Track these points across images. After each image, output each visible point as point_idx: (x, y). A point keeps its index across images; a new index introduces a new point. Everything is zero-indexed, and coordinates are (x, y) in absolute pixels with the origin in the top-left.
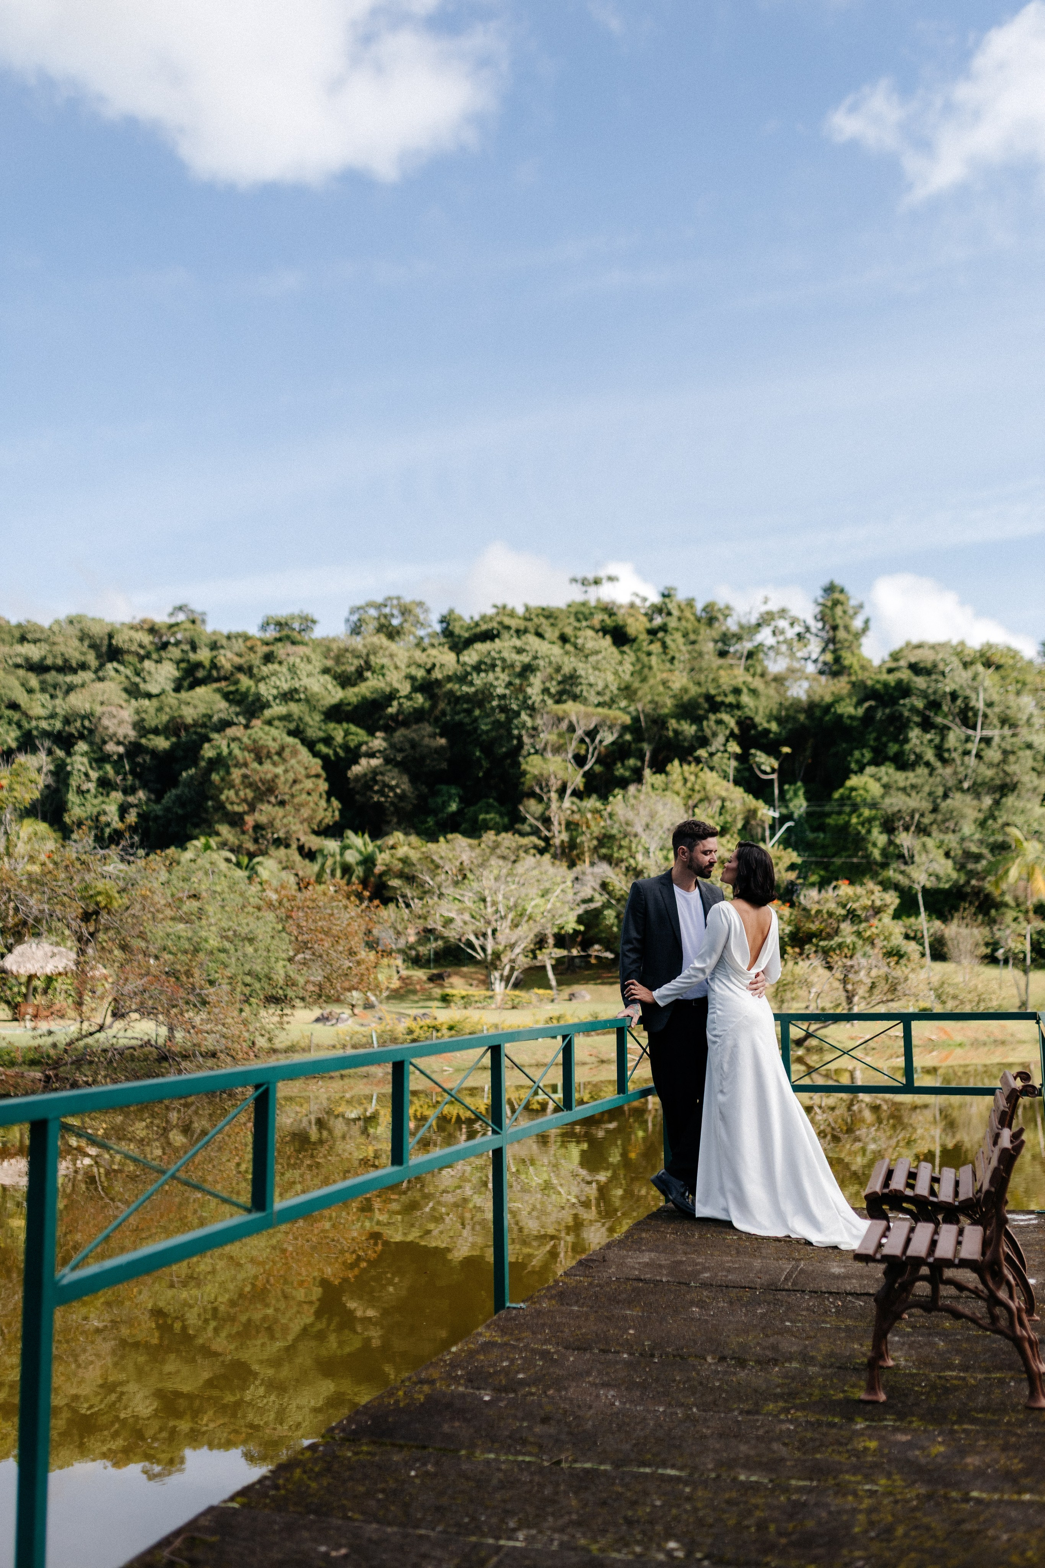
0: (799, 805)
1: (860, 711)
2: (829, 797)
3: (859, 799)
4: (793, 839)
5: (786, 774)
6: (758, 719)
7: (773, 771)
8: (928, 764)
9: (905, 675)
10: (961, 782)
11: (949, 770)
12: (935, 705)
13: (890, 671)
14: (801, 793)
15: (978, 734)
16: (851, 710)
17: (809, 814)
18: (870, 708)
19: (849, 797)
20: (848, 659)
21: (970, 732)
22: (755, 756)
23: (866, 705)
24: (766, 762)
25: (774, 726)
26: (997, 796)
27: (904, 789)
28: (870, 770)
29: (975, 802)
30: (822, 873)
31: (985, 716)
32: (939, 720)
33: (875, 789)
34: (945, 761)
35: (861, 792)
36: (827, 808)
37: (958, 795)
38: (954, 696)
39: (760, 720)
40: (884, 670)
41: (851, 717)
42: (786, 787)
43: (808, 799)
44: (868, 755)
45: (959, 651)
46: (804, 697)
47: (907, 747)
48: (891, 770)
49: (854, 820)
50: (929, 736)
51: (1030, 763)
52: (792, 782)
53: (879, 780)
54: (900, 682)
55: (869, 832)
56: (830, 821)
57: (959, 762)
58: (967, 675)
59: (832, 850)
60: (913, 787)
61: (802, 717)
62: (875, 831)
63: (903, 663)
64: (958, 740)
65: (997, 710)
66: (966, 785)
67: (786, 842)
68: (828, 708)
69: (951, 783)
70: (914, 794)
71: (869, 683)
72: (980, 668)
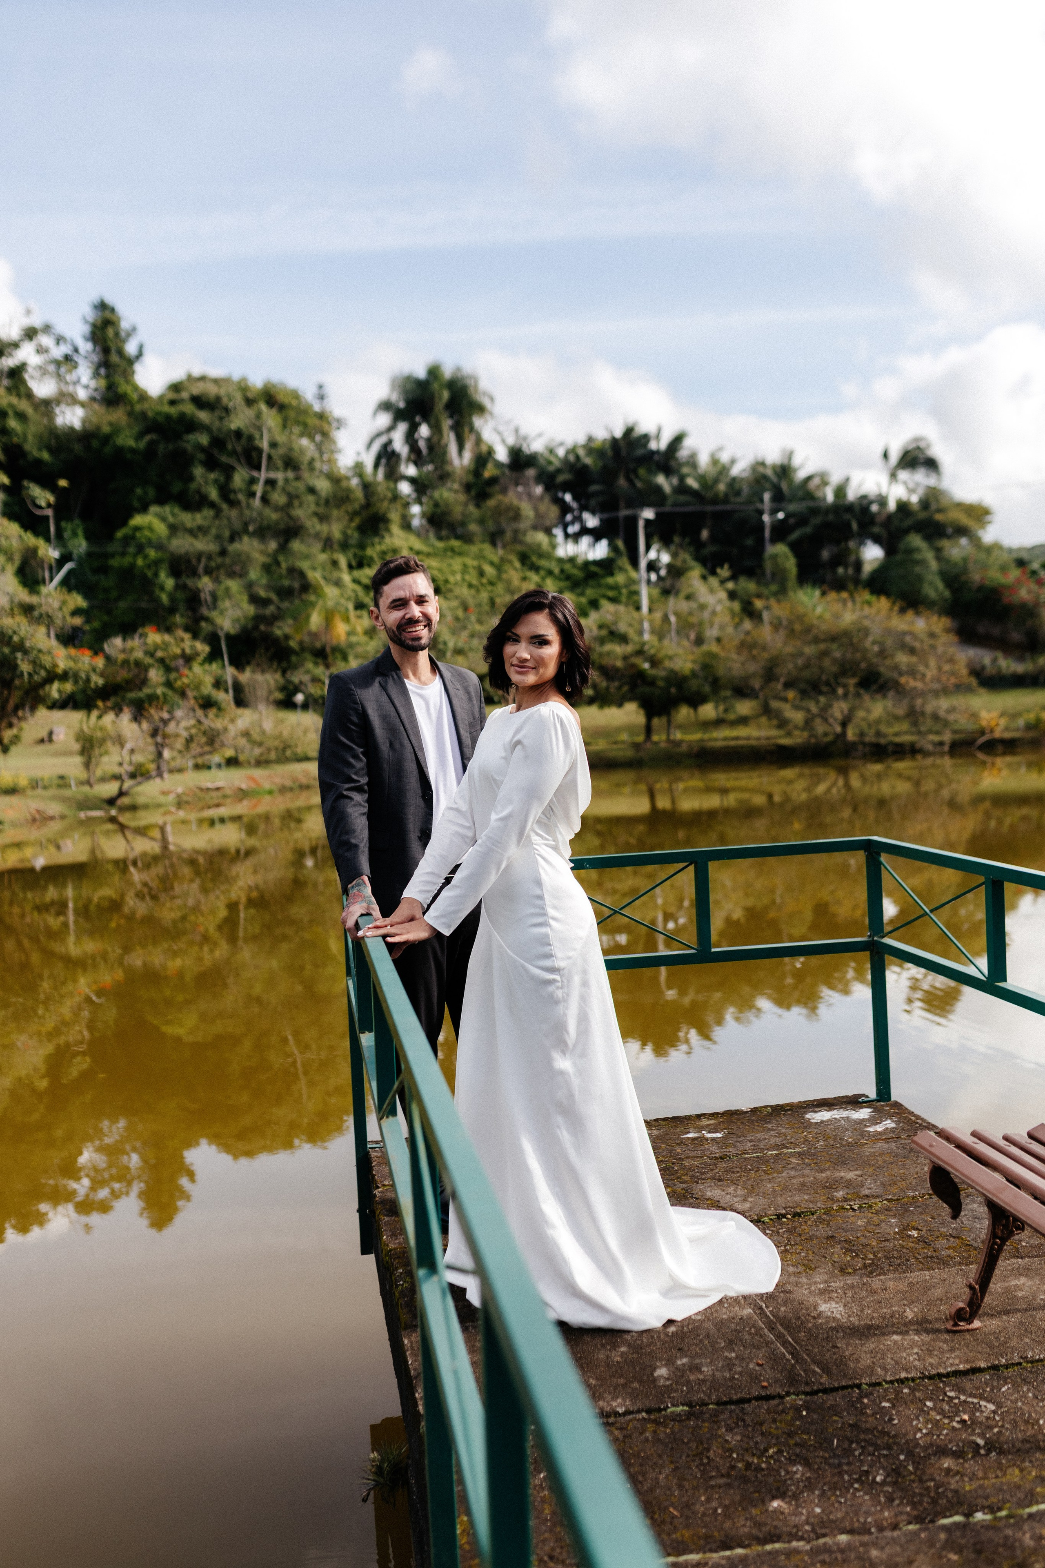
0: (80, 545)
1: (142, 444)
2: (111, 537)
3: (144, 540)
4: (73, 581)
5: (62, 509)
6: (27, 447)
7: (49, 505)
8: (212, 505)
9: (189, 409)
10: (246, 525)
11: (234, 513)
12: (218, 442)
13: (172, 403)
14: (80, 532)
15: (263, 475)
16: (131, 443)
17: (89, 555)
18: (151, 443)
19: (133, 537)
20: (123, 388)
21: (255, 474)
22: (28, 488)
23: (148, 438)
24: (42, 496)
25: (46, 456)
26: (282, 540)
27: (192, 532)
28: (154, 509)
29: (262, 547)
30: (105, 618)
31: (270, 457)
32: (224, 459)
33: (161, 528)
34: (233, 503)
35: (147, 533)
36: (111, 548)
37: (246, 539)
38: (238, 434)
39: (32, 448)
40: (165, 402)
41: (133, 451)
42: (63, 524)
43: (88, 538)
44: (151, 492)
45: (243, 387)
46: (77, 424)
47: (193, 486)
48: (176, 510)
49: (140, 562)
50: (212, 476)
51: (313, 508)
52: (69, 519)
53: (163, 519)
54: (183, 415)
55: (156, 575)
56: (115, 562)
57: (244, 504)
58: (250, 413)
59: (114, 594)
60: (200, 528)
61: (77, 447)
62: (163, 575)
63: (185, 395)
64: (243, 480)
65: (281, 451)
66: (251, 528)
67: (67, 584)
68: (106, 439)
69: (238, 525)
70: (200, 536)
71: (150, 414)
72: (263, 407)
